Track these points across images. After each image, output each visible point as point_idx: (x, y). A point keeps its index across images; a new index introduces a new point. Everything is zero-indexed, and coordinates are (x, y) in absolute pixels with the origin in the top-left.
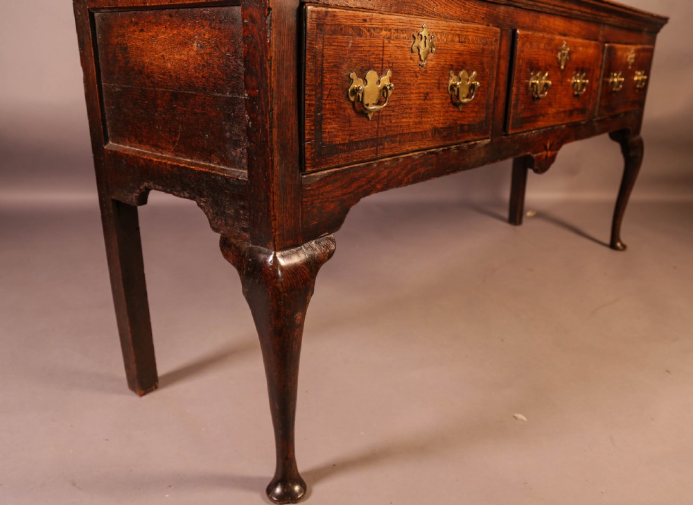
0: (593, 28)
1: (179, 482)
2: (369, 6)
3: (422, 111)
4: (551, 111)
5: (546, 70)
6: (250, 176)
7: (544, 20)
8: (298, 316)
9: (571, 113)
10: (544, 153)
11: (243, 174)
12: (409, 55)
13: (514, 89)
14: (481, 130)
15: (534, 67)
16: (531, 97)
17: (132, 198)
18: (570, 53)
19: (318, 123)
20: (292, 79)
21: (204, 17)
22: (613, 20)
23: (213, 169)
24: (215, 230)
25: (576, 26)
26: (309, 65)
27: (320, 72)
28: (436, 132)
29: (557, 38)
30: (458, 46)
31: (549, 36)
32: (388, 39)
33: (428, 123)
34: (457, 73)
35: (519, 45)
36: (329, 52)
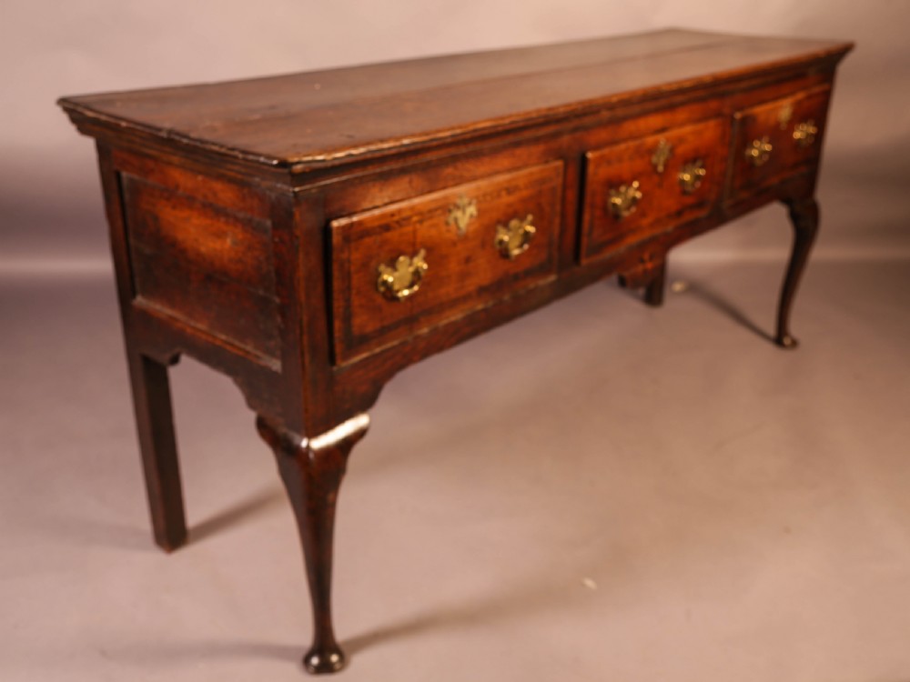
0: (713, 105)
1: (213, 651)
2: (398, 198)
3: (464, 276)
4: (645, 222)
5: (634, 179)
6: (284, 366)
7: (630, 127)
8: (331, 496)
9: (679, 213)
10: (640, 268)
11: (276, 365)
12: (444, 228)
13: (587, 217)
14: (542, 270)
15: (614, 184)
16: (613, 215)
17: (164, 358)
18: (672, 150)
19: (348, 319)
20: (320, 288)
21: (236, 219)
22: (743, 85)
23: (248, 353)
24: (251, 406)
25: (681, 115)
26: (336, 274)
27: (347, 276)
28: (482, 290)
29: (650, 140)
30: (506, 199)
31: (637, 142)
32: (421, 222)
33: (471, 285)
34: (506, 224)
35: (591, 169)
36: (356, 256)
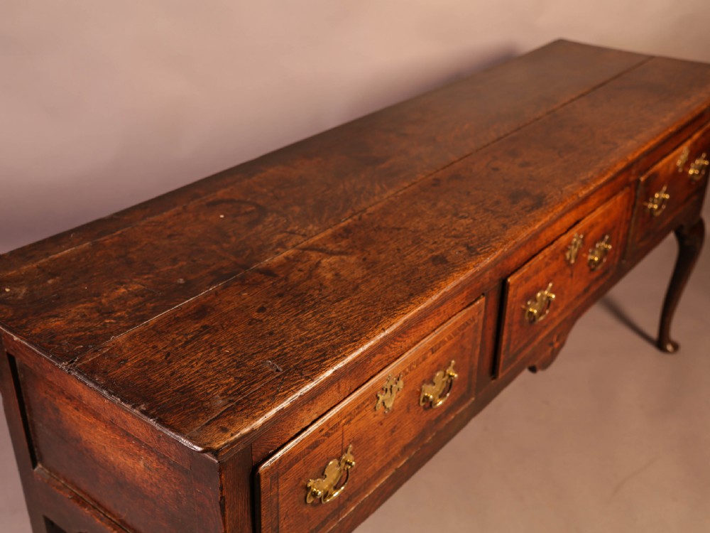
2: (325, 410)
3: (387, 447)
4: (557, 313)
5: (549, 281)
9: (586, 291)
10: (549, 351)
12: (371, 416)
13: (505, 337)
14: (462, 401)
15: (531, 296)
16: (529, 322)
18: (584, 239)
27: (276, 508)
28: (406, 448)
29: (564, 239)
30: (431, 358)
31: (553, 247)
32: (348, 422)
33: (395, 450)
34: (431, 381)
35: (511, 292)
36: (284, 487)
